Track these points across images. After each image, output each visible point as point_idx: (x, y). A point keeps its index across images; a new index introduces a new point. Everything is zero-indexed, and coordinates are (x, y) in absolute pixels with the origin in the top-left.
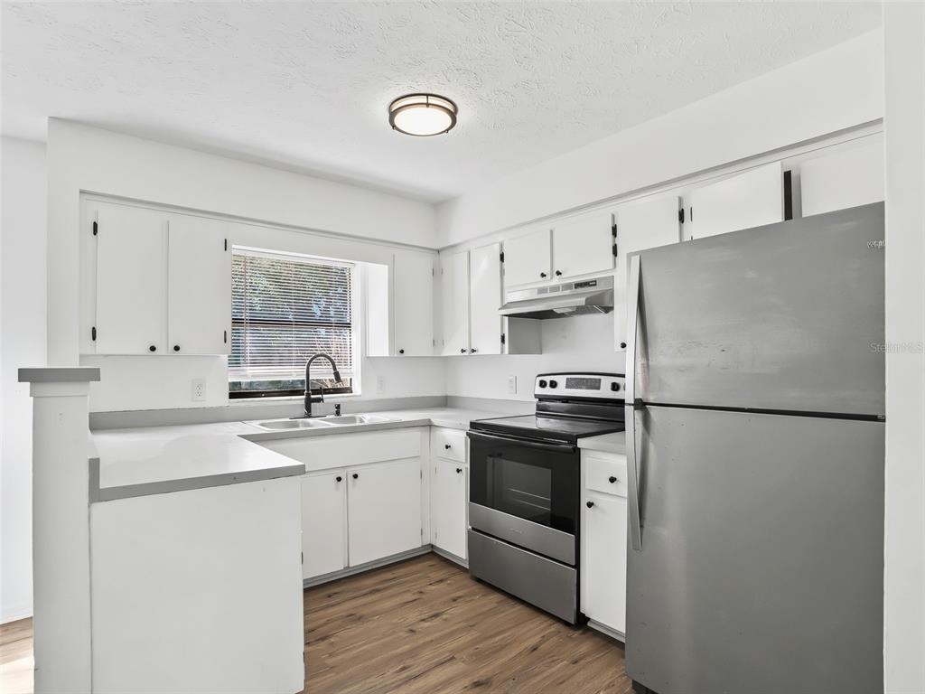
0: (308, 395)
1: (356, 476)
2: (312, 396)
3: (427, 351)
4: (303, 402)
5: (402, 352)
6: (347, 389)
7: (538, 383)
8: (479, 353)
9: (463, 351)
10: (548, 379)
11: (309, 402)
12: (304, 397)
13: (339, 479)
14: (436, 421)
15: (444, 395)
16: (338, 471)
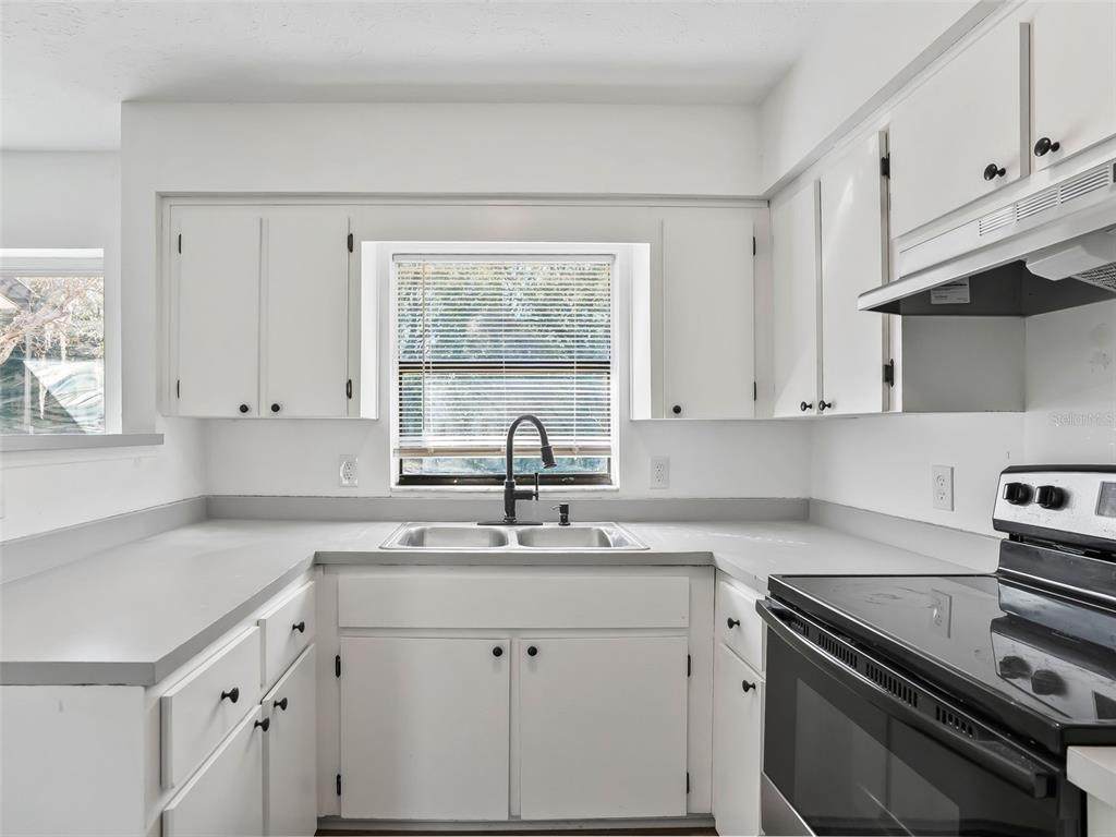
0: (510, 486)
1: (533, 651)
2: (517, 488)
3: (744, 409)
4: (502, 496)
5: (677, 410)
6: (603, 476)
7: (1003, 491)
8: (838, 411)
9: (805, 406)
10: (1035, 481)
11: (511, 498)
12: (503, 488)
13: (498, 652)
14: (722, 559)
15: (802, 495)
16: (504, 635)
